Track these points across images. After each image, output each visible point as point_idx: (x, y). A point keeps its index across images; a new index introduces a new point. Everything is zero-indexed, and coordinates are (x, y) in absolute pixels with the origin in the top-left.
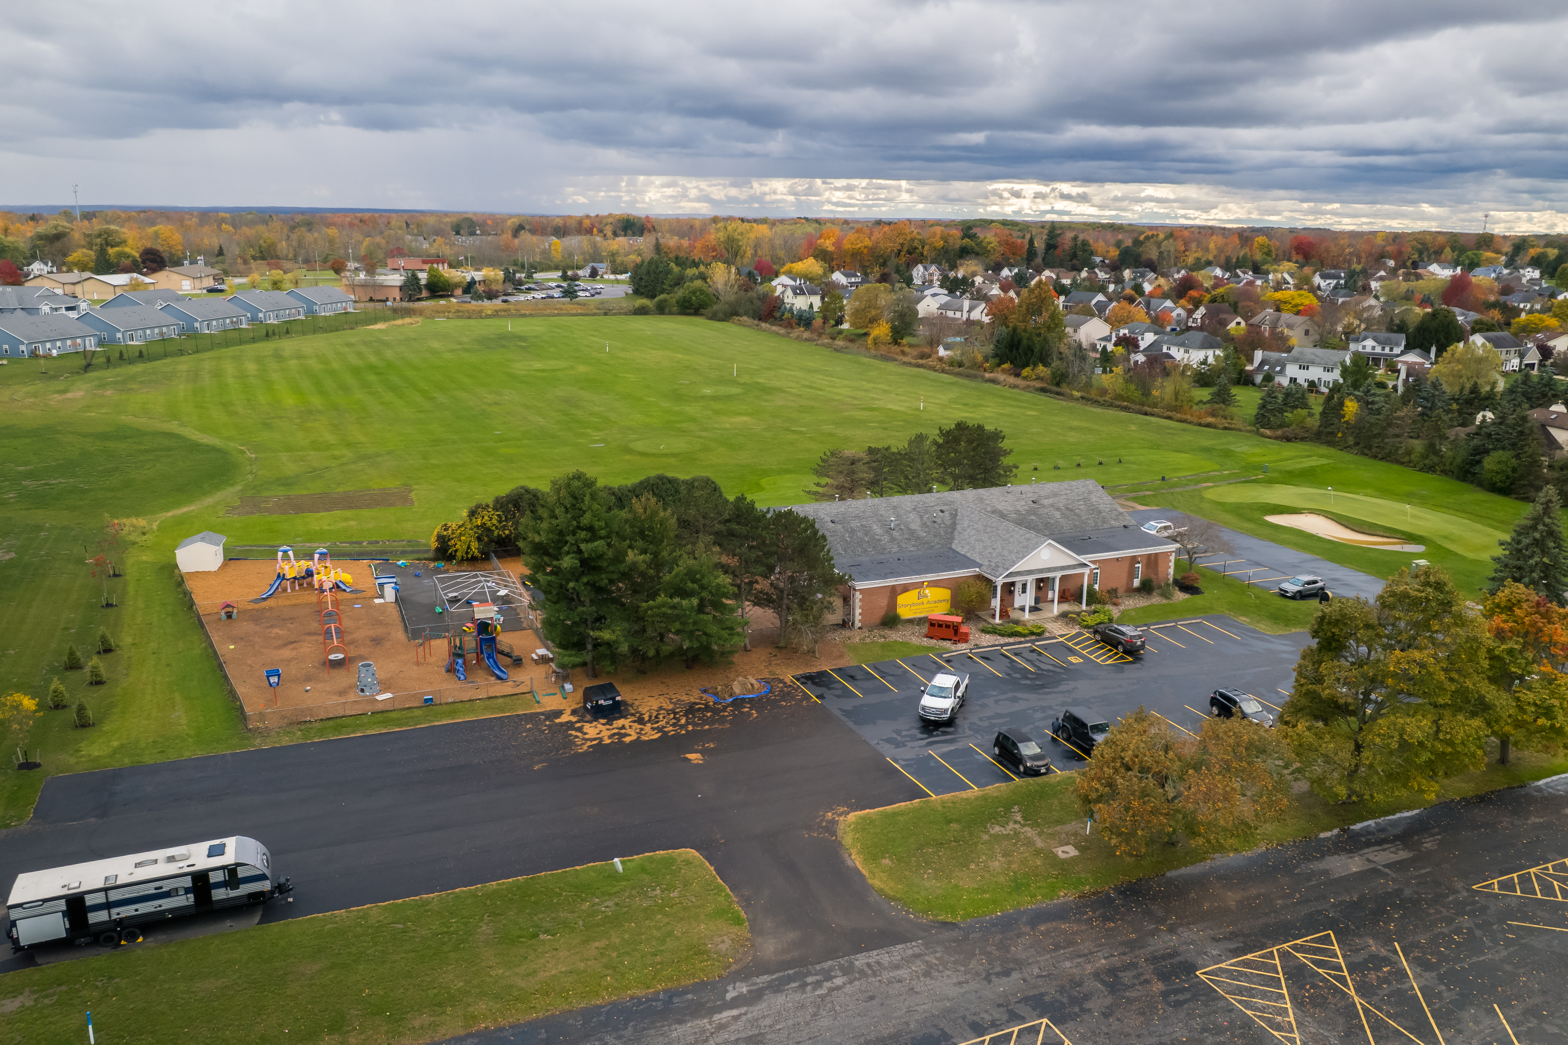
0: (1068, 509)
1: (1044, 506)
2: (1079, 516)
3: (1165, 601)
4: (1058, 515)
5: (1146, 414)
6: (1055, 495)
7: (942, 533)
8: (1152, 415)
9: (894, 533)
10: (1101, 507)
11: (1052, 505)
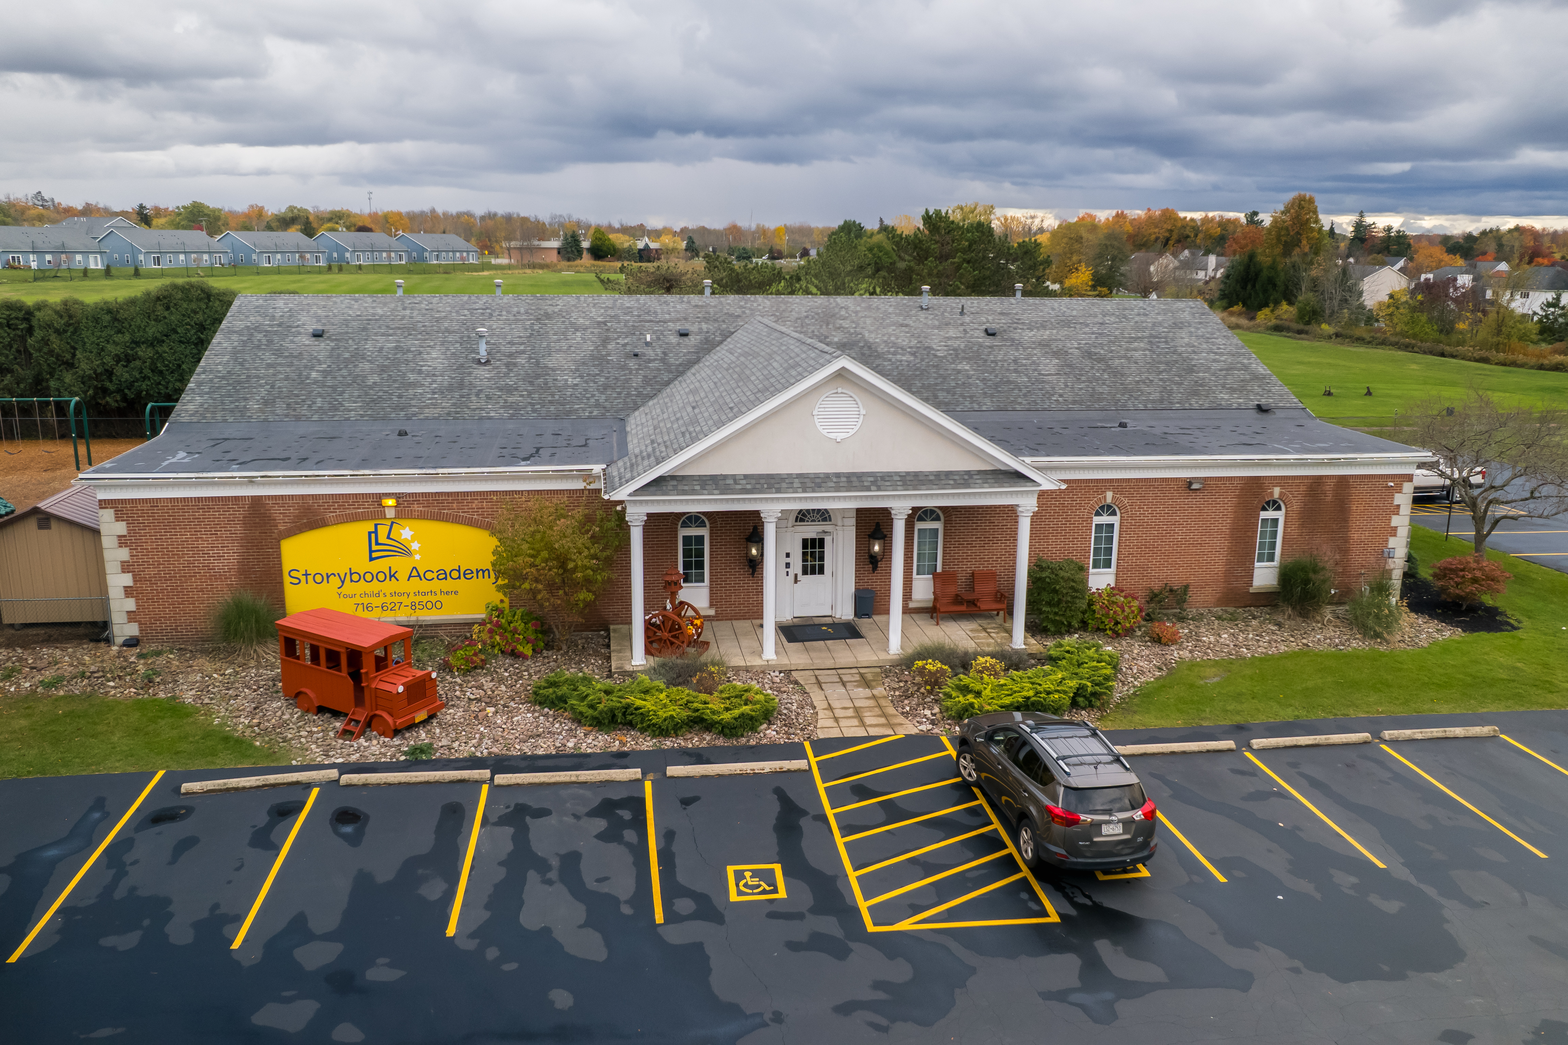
0: (1089, 355)
1: (1016, 344)
2: (1116, 373)
3: (1357, 644)
4: (1049, 366)
5: (1443, 355)
6: (1066, 323)
7: (637, 381)
8: (1453, 356)
9: (483, 373)
10: (1200, 359)
11: (1044, 345)
